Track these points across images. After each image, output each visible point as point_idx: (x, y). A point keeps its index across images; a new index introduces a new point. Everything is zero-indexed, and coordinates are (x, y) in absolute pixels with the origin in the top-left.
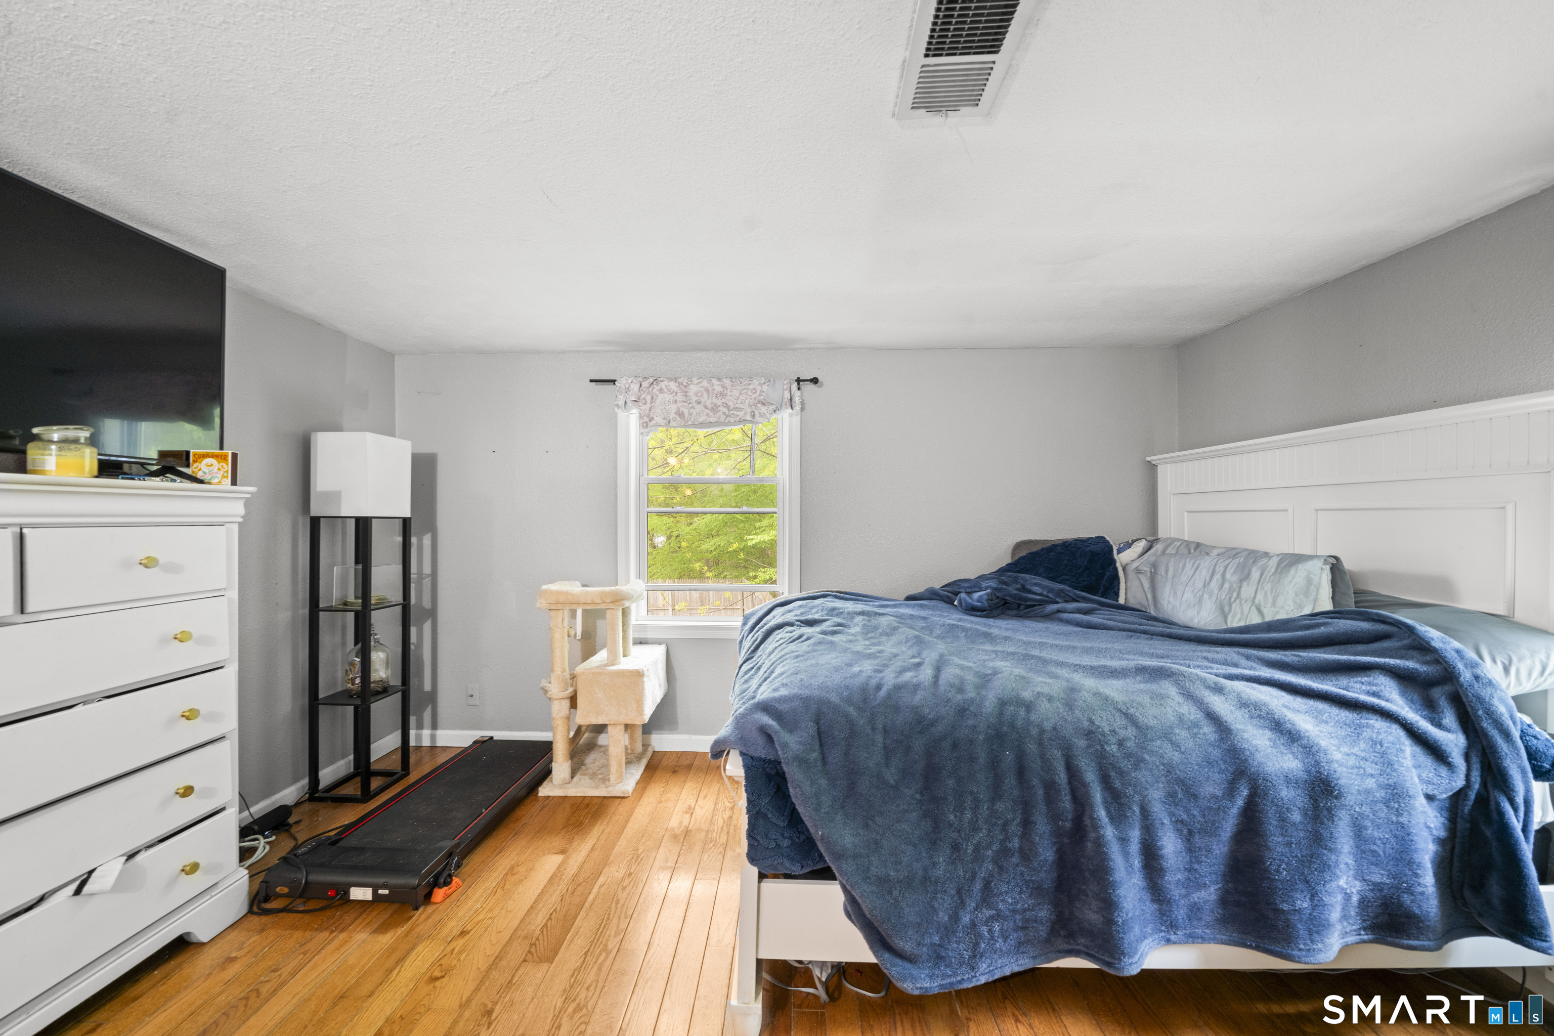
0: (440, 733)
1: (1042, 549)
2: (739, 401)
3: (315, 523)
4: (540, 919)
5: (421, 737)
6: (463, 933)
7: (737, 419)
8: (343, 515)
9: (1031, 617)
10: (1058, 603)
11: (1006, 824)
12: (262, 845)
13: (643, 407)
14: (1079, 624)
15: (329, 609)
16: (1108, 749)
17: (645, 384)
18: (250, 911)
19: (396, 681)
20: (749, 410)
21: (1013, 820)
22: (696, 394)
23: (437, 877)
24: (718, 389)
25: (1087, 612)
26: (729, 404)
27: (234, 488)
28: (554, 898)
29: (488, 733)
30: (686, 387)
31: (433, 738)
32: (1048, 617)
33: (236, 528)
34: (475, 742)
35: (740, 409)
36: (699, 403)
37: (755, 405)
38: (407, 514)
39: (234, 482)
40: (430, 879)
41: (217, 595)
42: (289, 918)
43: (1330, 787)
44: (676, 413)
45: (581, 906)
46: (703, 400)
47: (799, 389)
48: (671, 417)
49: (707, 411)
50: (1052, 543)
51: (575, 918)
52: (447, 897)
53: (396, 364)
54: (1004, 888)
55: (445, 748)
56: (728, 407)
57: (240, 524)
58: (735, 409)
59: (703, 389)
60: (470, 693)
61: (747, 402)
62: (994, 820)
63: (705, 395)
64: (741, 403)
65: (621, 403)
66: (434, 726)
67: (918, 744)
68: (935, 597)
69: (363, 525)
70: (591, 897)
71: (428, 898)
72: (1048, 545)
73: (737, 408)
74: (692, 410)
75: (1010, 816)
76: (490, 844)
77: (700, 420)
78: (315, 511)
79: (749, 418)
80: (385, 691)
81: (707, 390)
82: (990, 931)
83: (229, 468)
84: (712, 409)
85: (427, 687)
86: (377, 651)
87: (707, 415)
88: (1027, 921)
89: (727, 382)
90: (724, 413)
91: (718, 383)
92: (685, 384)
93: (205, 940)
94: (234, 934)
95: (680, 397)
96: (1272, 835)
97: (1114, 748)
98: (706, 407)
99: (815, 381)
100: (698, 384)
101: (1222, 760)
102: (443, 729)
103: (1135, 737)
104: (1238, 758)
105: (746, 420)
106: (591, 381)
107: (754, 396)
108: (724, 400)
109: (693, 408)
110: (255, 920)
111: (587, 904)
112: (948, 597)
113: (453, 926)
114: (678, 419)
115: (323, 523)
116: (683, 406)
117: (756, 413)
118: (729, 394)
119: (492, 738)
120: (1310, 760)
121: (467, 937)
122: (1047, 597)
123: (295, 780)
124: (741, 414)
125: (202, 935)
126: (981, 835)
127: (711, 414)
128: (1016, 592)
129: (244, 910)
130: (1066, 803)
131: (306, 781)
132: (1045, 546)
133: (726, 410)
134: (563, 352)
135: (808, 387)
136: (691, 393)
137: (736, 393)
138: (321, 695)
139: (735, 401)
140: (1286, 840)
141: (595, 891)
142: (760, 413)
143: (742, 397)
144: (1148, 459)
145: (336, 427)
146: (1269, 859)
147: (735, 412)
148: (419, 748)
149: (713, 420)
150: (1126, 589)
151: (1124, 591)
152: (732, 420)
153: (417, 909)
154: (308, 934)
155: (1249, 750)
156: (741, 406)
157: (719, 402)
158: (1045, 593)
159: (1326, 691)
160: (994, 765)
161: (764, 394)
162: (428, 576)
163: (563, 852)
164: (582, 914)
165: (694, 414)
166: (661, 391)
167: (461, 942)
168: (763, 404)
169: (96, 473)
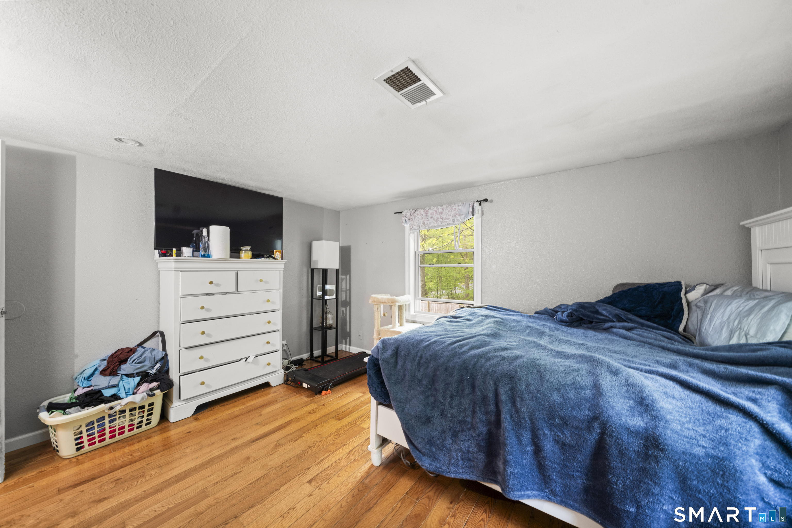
0: (351, 347)
1: (629, 289)
2: (448, 215)
3: (312, 270)
4: (344, 409)
5: (342, 347)
6: (323, 405)
7: (447, 224)
8: (318, 268)
9: (595, 329)
10: (614, 322)
11: (465, 409)
12: (293, 368)
13: (411, 222)
14: (621, 336)
15: (316, 299)
16: (519, 387)
17: (412, 212)
18: (284, 383)
19: (334, 325)
20: (451, 219)
21: (469, 408)
22: (431, 214)
23: (324, 387)
24: (440, 210)
25: (629, 329)
26: (443, 217)
27: (282, 260)
28: (352, 405)
29: (364, 350)
30: (427, 211)
31: (349, 349)
32: (607, 330)
33: (282, 272)
34: (359, 353)
35: (448, 219)
36: (431, 218)
37: (455, 216)
38: (338, 268)
39: (282, 259)
40: (321, 386)
41: (277, 290)
42: (290, 387)
43: (658, 442)
44: (422, 223)
45: (357, 410)
46: (433, 216)
47: (480, 205)
48: (420, 225)
49: (434, 221)
50: (638, 285)
51: (354, 412)
52: (325, 394)
53: (340, 215)
54: (464, 438)
55: (352, 353)
56: (442, 218)
57: (283, 271)
58: (446, 219)
59: (434, 211)
60: (360, 334)
61: (451, 215)
62: (460, 406)
63: (435, 214)
64: (449, 216)
65: (404, 221)
66: (350, 345)
67: (432, 366)
68: (546, 313)
69: (325, 272)
70: (362, 408)
71: (320, 393)
72: (635, 287)
73: (446, 218)
74: (428, 222)
75: (467, 406)
76: (346, 384)
77: (431, 225)
78: (312, 267)
79: (451, 222)
80: (331, 327)
81: (436, 212)
82: (457, 455)
83: (281, 255)
84: (436, 220)
85: (348, 330)
86: (329, 314)
87: (434, 223)
88: (474, 458)
89: (444, 207)
90: (441, 222)
91: (441, 208)
92: (427, 210)
93: (273, 386)
94: (279, 387)
95: (424, 216)
96: (614, 461)
97: (523, 388)
98: (434, 219)
99: (486, 200)
100: (433, 209)
101: (588, 409)
102: (352, 346)
103: (538, 385)
104: (598, 411)
105: (450, 224)
106: (395, 213)
107: (455, 212)
108: (441, 216)
109: (429, 220)
110: (284, 385)
111: (360, 410)
112: (552, 313)
113: (322, 402)
114: (423, 226)
115: (314, 270)
116: (425, 220)
117: (456, 220)
118: (444, 212)
119: (365, 352)
120: (652, 424)
121: (324, 406)
122: (608, 317)
123: (307, 352)
124: (448, 221)
125: (273, 384)
126: (454, 411)
127: (435, 222)
128: (589, 314)
129: (282, 382)
130: (492, 407)
131: (309, 353)
132: (633, 287)
133: (441, 220)
134: (387, 203)
135: (484, 204)
136: (429, 214)
137: (447, 211)
138: (314, 327)
139: (446, 215)
140: (623, 466)
141: (365, 407)
142: (457, 220)
143: (449, 213)
144: (742, 223)
145: (320, 239)
146: (611, 474)
147: (446, 221)
148: (341, 350)
149: (436, 225)
150: (688, 319)
151: (686, 320)
152: (444, 224)
153: (316, 394)
154: (292, 392)
155: (606, 408)
156: (449, 217)
157: (439, 216)
158: (608, 315)
159: (708, 390)
160: (461, 381)
161: (459, 210)
162: (348, 290)
163: (363, 393)
164: (356, 412)
165: (429, 223)
166: (418, 215)
167: (322, 407)
168: (459, 215)
169: (251, 258)
